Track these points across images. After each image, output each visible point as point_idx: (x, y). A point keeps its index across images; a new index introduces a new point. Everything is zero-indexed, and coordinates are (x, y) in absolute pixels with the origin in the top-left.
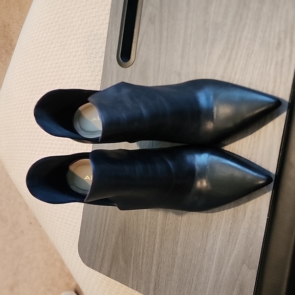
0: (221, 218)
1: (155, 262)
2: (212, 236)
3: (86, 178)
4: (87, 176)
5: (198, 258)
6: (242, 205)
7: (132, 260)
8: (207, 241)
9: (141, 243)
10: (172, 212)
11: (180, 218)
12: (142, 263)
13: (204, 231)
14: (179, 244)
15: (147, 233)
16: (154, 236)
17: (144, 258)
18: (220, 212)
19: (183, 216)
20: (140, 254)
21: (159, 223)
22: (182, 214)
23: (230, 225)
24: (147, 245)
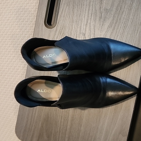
0: (107, 111)
1: (67, 136)
2: (102, 120)
3: (38, 91)
4: (39, 90)
5: (94, 132)
6: (120, 104)
7: (53, 135)
8: (99, 123)
9: (58, 126)
10: (79, 108)
11: (83, 111)
12: (59, 137)
13: (97, 118)
14: (82, 126)
15: (63, 120)
16: (67, 122)
17: (60, 134)
18: (107, 108)
19: (85, 110)
20: (58, 132)
21: (70, 115)
22: (84, 109)
23: (113, 114)
24: (62, 127)
